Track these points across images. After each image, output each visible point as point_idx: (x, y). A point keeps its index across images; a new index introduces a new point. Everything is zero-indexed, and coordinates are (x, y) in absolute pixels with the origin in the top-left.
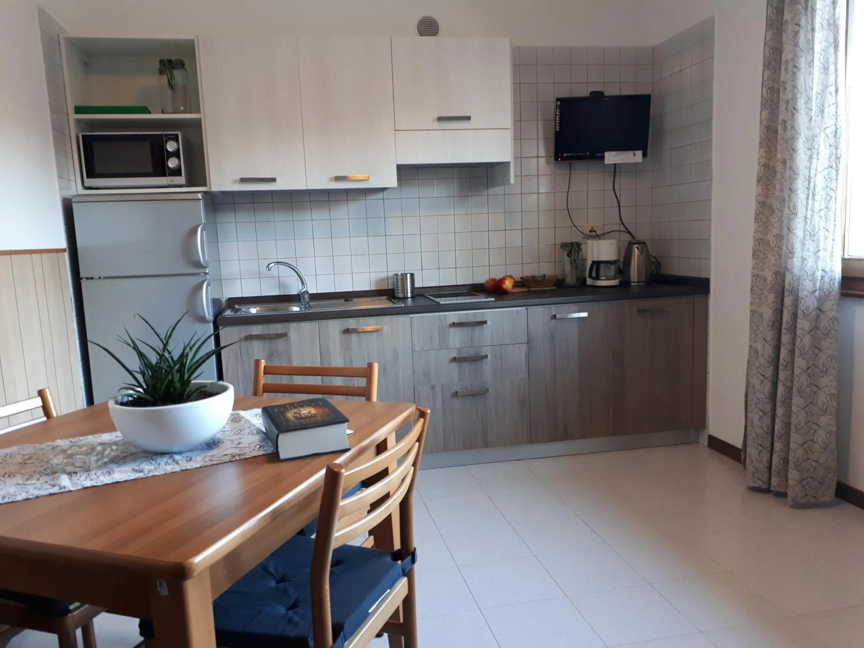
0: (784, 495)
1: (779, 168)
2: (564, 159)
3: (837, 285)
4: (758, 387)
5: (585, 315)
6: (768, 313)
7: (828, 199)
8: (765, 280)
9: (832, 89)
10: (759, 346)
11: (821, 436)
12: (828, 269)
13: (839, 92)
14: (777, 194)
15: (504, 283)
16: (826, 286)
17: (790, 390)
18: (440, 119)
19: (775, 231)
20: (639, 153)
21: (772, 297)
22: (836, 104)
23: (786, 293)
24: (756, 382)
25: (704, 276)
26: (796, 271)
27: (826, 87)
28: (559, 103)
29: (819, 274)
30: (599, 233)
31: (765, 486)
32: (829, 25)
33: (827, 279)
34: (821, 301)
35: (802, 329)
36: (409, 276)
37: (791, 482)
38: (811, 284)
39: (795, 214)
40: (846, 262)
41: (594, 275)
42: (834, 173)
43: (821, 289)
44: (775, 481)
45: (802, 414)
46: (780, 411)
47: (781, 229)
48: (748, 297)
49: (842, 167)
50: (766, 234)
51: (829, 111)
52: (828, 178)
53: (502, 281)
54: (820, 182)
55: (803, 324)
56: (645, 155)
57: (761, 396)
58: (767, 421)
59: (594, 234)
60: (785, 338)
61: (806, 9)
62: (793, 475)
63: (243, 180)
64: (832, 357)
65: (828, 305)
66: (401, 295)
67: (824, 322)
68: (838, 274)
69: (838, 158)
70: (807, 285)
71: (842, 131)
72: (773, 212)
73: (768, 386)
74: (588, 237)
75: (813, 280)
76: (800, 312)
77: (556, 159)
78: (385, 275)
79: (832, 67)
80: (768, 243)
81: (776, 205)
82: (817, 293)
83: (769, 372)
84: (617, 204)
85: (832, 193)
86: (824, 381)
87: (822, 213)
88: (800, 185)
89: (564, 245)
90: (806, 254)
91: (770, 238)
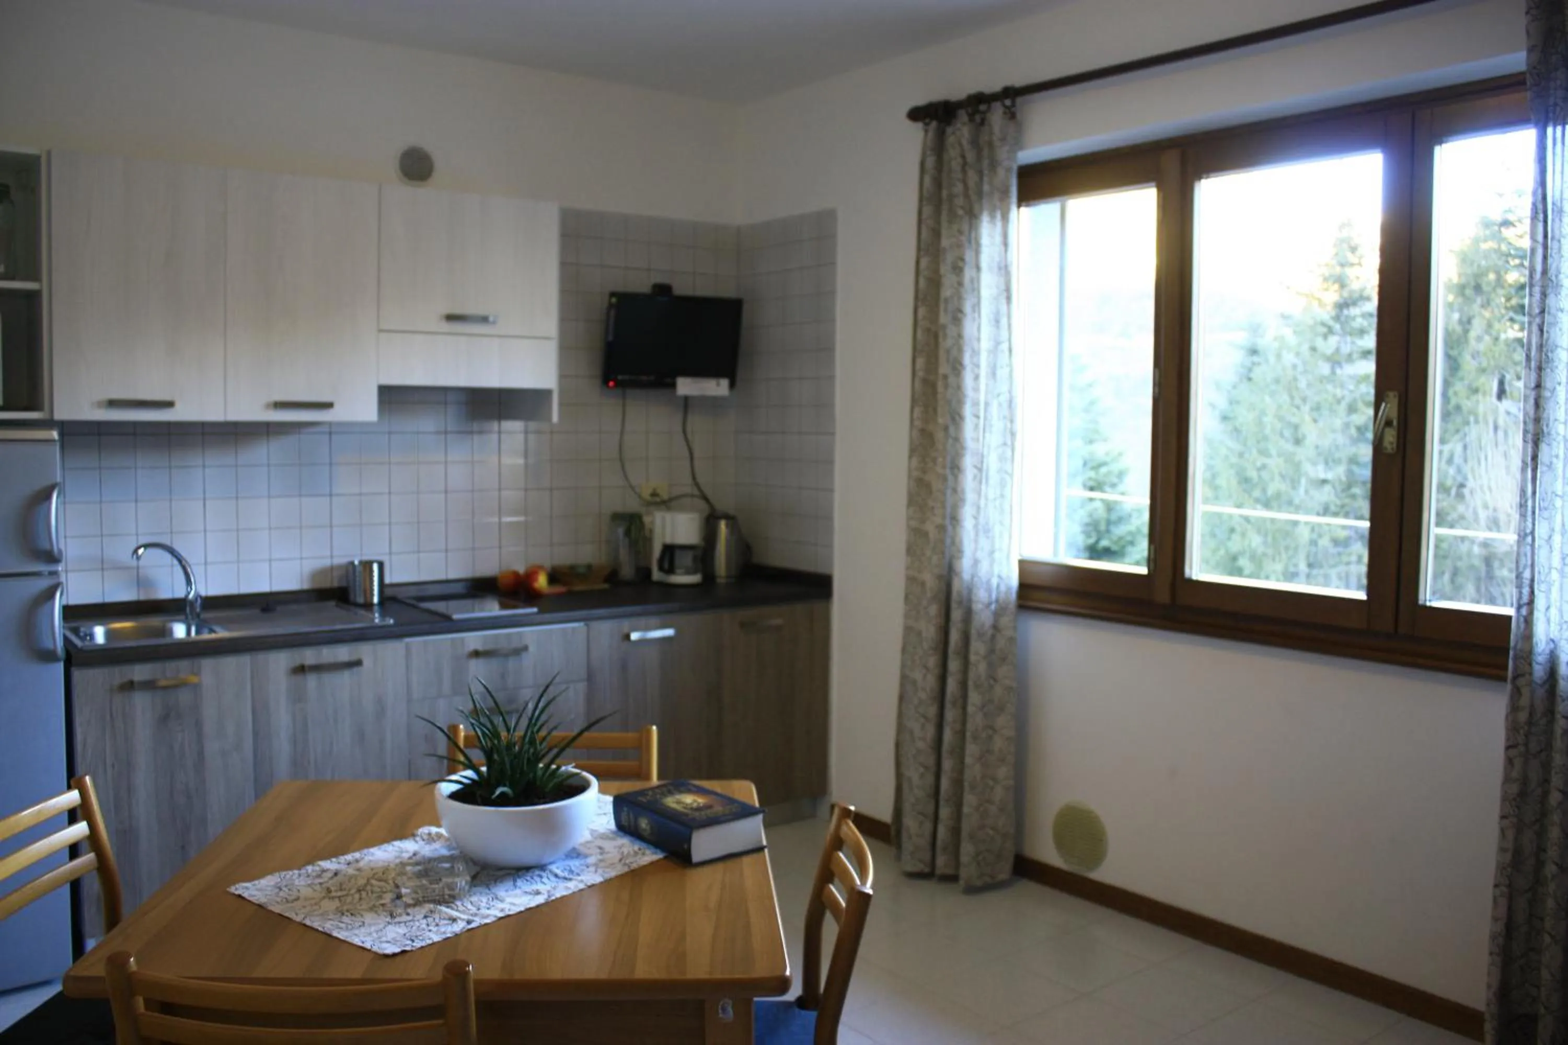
0: (953, 878)
1: (940, 435)
2: (618, 384)
3: (1013, 596)
4: (918, 732)
5: (669, 632)
6: (930, 631)
7: (1003, 484)
8: (923, 584)
9: (1005, 346)
10: (917, 675)
11: (999, 793)
12: (1004, 575)
13: (1014, 352)
14: (939, 470)
15: (536, 580)
16: (1002, 596)
17: (961, 734)
18: (451, 318)
19: (938, 520)
20: (725, 383)
21: (934, 610)
22: (1010, 365)
23: (954, 605)
24: (914, 725)
25: (821, 570)
26: (966, 576)
27: (998, 343)
28: (614, 300)
29: (995, 581)
30: (665, 496)
31: (927, 870)
32: (1000, 268)
33: (1003, 588)
34: (997, 614)
35: (977, 654)
36: (375, 567)
37: (964, 859)
38: (986, 595)
39: (963, 500)
40: (1023, 564)
41: (666, 566)
42: (1009, 453)
43: (997, 601)
44: (941, 861)
45: (978, 768)
46: (947, 764)
47: (944, 517)
48: (899, 606)
49: (1017, 445)
50: (923, 521)
51: (1002, 373)
52: (1002, 459)
53: (530, 575)
54: (992, 462)
55: (977, 647)
56: (732, 385)
57: (920, 745)
58: (930, 779)
59: (658, 499)
60: (954, 665)
61: (970, 242)
62: (967, 849)
63: (113, 404)
64: (1009, 689)
65: (1005, 621)
66: (361, 600)
67: (1001, 643)
68: (1014, 582)
69: (1013, 434)
70: (981, 596)
71: (1018, 401)
72: (931, 492)
73: (931, 731)
74: (649, 504)
75: (989, 590)
76: (973, 632)
77: (605, 381)
78: (327, 563)
79: (1004, 321)
80: (925, 535)
81: (936, 485)
82: (993, 607)
83: (932, 711)
84: (687, 454)
85: (1008, 478)
86: (1001, 721)
87: (997, 503)
88: (968, 462)
89: (617, 517)
90: (979, 555)
91: (930, 527)
